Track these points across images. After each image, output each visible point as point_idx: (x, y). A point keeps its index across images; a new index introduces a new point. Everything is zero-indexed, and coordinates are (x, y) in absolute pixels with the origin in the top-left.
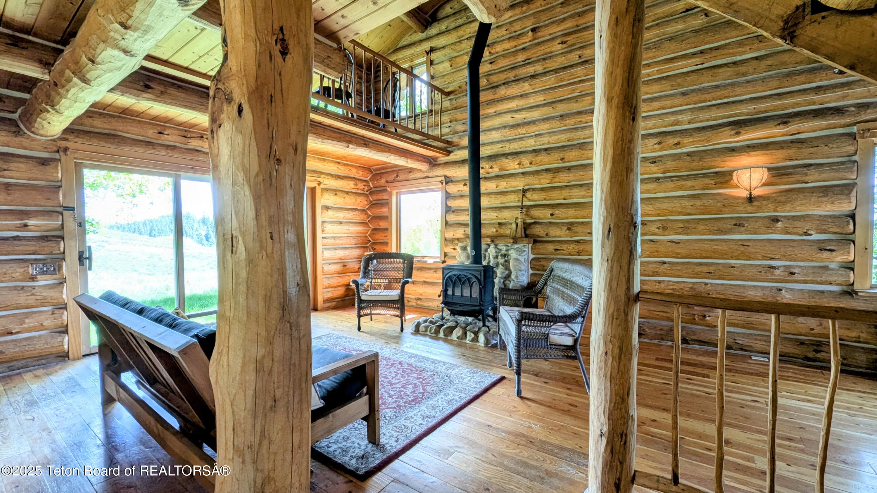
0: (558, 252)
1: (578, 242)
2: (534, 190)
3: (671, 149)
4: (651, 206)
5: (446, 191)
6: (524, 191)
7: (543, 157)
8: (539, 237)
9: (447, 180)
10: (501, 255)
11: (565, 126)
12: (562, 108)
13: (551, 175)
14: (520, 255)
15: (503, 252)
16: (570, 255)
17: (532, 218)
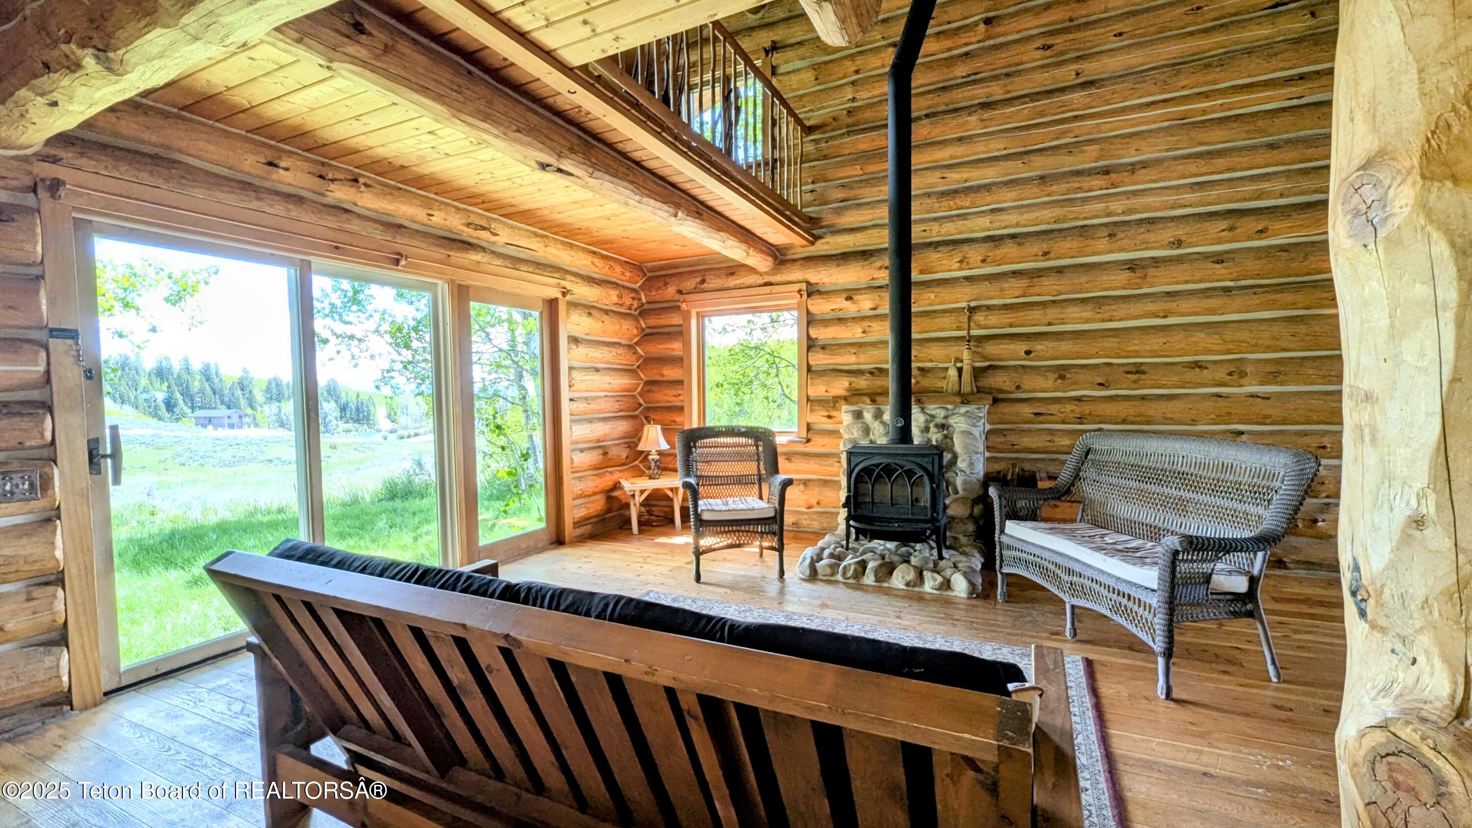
0: (1041, 418)
1: (1079, 399)
2: (989, 308)
3: (1249, 238)
4: (1216, 337)
5: (808, 312)
6: (972, 310)
7: (1009, 249)
8: (1002, 391)
9: (811, 289)
10: (936, 426)
11: (1048, 195)
12: (1041, 165)
13: (1024, 283)
14: (974, 425)
15: (939, 420)
16: (1063, 422)
17: (986, 358)
